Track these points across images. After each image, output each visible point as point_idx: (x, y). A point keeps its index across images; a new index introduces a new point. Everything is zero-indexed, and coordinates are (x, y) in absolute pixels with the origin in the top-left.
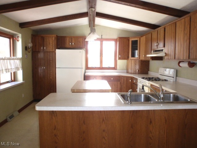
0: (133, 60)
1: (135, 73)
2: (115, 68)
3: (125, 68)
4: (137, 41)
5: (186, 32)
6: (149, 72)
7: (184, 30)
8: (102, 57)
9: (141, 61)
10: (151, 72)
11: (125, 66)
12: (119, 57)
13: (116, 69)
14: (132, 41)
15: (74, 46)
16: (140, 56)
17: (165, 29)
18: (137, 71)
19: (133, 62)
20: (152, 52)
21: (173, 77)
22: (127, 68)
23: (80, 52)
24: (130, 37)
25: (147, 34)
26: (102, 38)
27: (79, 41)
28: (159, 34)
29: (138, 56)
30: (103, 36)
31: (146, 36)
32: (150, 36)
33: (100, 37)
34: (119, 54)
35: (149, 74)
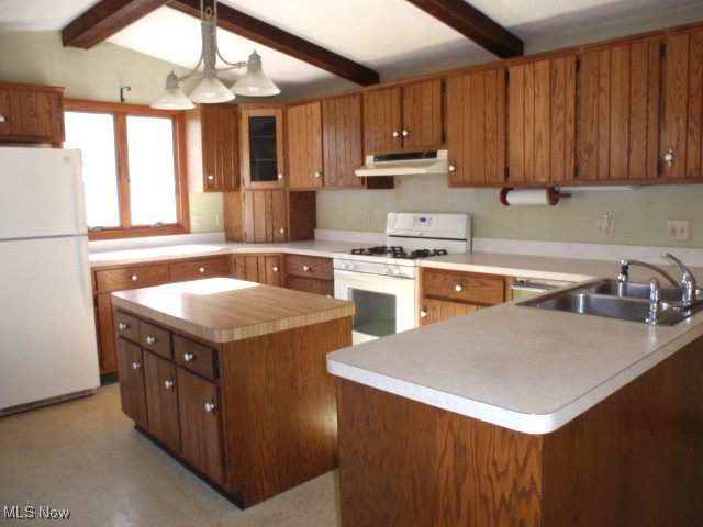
0: (261, 194)
1: (270, 239)
2: (180, 228)
3: (218, 221)
4: (273, 119)
5: (560, 100)
6: (316, 231)
7: (552, 93)
8: (128, 181)
9: (291, 193)
10: (330, 232)
11: (217, 216)
12: (206, 181)
13: (187, 231)
14: (251, 120)
15: (8, 132)
16: (292, 177)
17: (443, 85)
18: (282, 231)
19: (260, 197)
20: (370, 159)
21: (465, 240)
22: (225, 225)
23: (66, 159)
24: (241, 106)
25: (335, 98)
26: (125, 102)
27: (32, 109)
28: (414, 101)
29: (280, 176)
30: (126, 94)
31: (325, 104)
32: (355, 103)
33: (116, 98)
34: (208, 169)
35: (317, 237)
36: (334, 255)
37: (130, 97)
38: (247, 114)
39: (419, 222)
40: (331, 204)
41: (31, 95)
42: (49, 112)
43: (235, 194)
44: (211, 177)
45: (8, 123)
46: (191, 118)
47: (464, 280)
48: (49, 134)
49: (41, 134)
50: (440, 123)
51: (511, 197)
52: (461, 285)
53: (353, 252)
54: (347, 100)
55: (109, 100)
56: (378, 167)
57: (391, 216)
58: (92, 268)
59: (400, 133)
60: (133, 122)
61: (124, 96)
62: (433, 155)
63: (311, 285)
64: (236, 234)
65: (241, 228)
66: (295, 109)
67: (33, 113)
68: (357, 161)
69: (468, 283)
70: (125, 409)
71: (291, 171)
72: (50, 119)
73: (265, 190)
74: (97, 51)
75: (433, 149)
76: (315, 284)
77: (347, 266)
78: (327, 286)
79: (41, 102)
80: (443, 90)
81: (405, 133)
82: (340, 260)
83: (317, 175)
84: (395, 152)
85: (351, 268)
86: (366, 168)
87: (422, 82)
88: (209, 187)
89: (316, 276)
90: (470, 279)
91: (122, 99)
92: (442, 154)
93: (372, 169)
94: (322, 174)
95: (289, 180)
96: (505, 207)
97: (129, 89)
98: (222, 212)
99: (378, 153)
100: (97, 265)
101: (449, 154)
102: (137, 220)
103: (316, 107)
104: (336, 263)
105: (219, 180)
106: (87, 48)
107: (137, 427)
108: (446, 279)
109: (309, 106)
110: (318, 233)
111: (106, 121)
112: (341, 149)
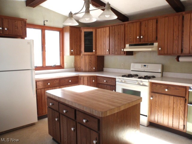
1: (90, 71)
2: (61, 67)
3: (73, 65)
4: (92, 33)
6: (104, 68)
8: (45, 51)
9: (97, 56)
10: (109, 69)
13: (63, 68)
14: (85, 32)
15: (8, 34)
16: (98, 51)
17: (157, 21)
18: (94, 68)
19: (87, 57)
20: (127, 45)
21: (161, 73)
22: (75, 66)
23: (28, 43)
24: (82, 28)
25: (115, 26)
26: (45, 25)
27: (16, 26)
28: (145, 26)
29: (94, 51)
30: (46, 23)
31: (111, 28)
32: (122, 27)
33: (42, 24)
34: (71, 48)
35: (104, 70)
36: (117, 77)
37: (47, 24)
38: (84, 30)
39: (143, 67)
40: (110, 60)
41: (16, 21)
42: (22, 28)
43: (79, 56)
44: (72, 51)
45: (8, 30)
46: (66, 31)
47: (169, 87)
48: (22, 35)
49: (19, 35)
50: (155, 34)
51: (181, 59)
52: (167, 89)
53: (123, 76)
54: (119, 27)
55: (40, 25)
56: (130, 48)
57: (132, 64)
58: (36, 81)
59: (140, 37)
60: (47, 32)
61: (45, 24)
62: (153, 44)
63: (107, 87)
64: (79, 69)
65: (80, 67)
66: (100, 29)
67: (16, 27)
68: (123, 46)
69: (170, 88)
70: (50, 133)
71: (98, 49)
72: (22, 30)
73: (89, 55)
74: (37, 8)
75: (152, 42)
76: (108, 86)
77: (121, 81)
78: (113, 87)
79: (19, 24)
80: (157, 23)
81: (142, 37)
82: (118, 79)
83: (107, 50)
84: (137, 43)
85: (123, 81)
86: (126, 49)
87: (148, 20)
88: (71, 54)
89: (109, 84)
90: (171, 87)
91: (44, 25)
92: (156, 44)
93: (128, 49)
94: (109, 50)
95: (97, 52)
96: (179, 62)
97: (47, 21)
98: (74, 62)
99: (131, 44)
100: (37, 80)
101: (158, 44)
102: (48, 64)
103: (108, 29)
104: (117, 80)
105: (75, 52)
106: (34, 7)
107: (53, 139)
108: (161, 87)
109: (105, 28)
110: (105, 69)
111: (39, 31)
112: (117, 42)
